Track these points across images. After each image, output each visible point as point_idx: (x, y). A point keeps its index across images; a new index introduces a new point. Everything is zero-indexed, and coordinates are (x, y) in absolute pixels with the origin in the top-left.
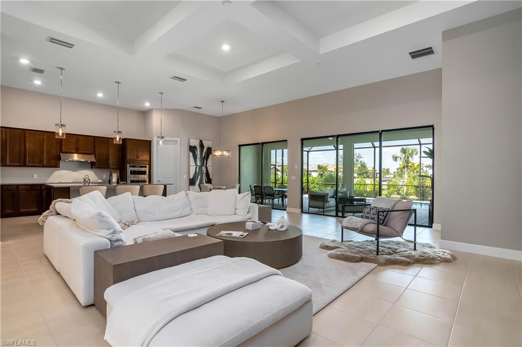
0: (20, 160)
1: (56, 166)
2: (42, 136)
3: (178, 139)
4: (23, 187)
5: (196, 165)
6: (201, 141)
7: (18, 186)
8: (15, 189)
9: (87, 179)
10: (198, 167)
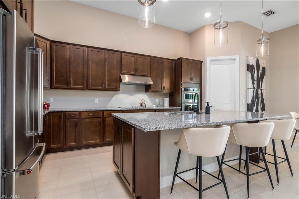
0: (83, 83)
1: (117, 89)
2: (103, 55)
3: (237, 57)
4: (86, 114)
5: (254, 88)
6: (257, 60)
7: (80, 112)
8: (78, 117)
9: (143, 104)
10: (255, 90)
